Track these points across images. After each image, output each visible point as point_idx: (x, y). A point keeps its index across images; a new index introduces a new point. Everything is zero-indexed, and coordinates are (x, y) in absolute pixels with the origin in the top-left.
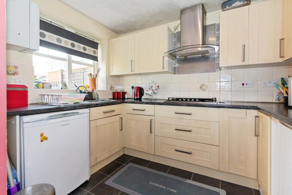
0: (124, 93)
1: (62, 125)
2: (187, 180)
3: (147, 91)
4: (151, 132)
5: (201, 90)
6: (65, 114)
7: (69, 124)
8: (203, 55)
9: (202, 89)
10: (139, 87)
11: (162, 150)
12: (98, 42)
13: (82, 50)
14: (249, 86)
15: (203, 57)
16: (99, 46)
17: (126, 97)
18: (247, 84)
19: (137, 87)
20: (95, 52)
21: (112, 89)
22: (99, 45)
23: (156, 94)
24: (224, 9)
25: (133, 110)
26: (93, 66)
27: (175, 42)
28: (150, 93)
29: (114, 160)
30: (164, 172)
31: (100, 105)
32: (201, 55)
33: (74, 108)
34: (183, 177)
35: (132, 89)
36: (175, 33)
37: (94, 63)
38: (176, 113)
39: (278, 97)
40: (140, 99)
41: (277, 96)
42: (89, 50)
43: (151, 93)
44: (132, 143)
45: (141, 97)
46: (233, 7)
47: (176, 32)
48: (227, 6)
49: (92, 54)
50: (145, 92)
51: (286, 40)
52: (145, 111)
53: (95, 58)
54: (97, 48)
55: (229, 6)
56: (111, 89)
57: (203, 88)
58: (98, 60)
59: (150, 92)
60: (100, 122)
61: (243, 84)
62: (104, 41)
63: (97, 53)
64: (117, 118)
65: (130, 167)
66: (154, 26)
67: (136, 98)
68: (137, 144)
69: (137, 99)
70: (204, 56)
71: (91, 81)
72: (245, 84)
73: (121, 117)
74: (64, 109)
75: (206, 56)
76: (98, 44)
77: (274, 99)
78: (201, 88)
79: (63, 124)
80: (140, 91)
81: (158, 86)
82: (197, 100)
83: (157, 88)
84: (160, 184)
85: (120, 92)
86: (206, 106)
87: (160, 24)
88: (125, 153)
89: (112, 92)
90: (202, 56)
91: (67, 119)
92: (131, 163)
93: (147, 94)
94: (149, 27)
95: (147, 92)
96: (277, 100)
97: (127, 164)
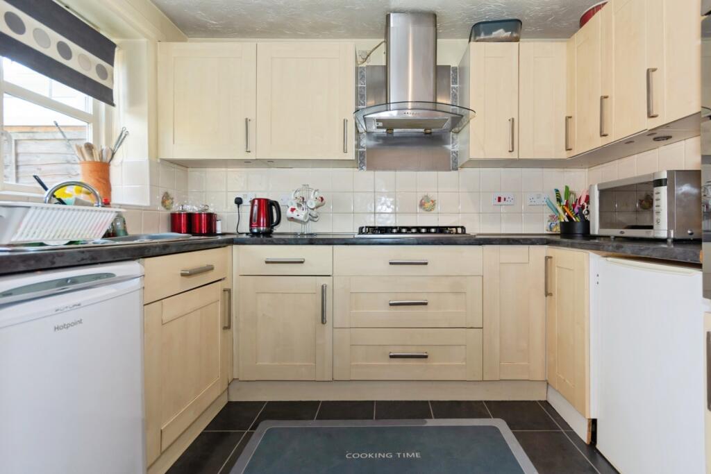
0: (211, 218)
1: (57, 328)
2: (426, 422)
3: (293, 210)
4: (323, 321)
5: (422, 211)
6: (64, 282)
7: (80, 322)
8: (429, 131)
9: (424, 208)
10: (267, 200)
11: (353, 364)
12: (114, 40)
13: (53, 53)
14: (509, 203)
15: (428, 135)
16: (118, 55)
17: (219, 230)
18: (505, 199)
19: (259, 200)
20: (103, 73)
21: (167, 203)
22: (116, 49)
23: (316, 219)
24: (478, 38)
25: (267, 262)
26: (93, 119)
27: (363, 90)
28: (301, 217)
29: (207, 428)
30: (367, 418)
31: (174, 250)
32: (422, 130)
33: (93, 258)
34: (413, 417)
35: (236, 206)
36: (363, 68)
37: (96, 110)
38: (391, 263)
39: (549, 223)
40: (268, 234)
41: (549, 221)
42: (82, 60)
43: (306, 217)
44: (258, 364)
45: (272, 227)
46: (493, 38)
47: (364, 65)
48: (482, 34)
49: (93, 75)
50: (286, 213)
51: (576, 120)
52: (305, 263)
53: (103, 94)
54: (110, 60)
55: (486, 34)
56: (163, 203)
57: (428, 205)
58: (115, 102)
59: (301, 214)
60: (171, 309)
61: (499, 199)
62: (144, 40)
63: (109, 76)
64: (215, 292)
65: (270, 431)
66: (306, 36)
67: (255, 231)
68: (277, 363)
69: (258, 234)
70: (430, 133)
71: (91, 172)
72: (502, 200)
73: (226, 287)
74: (53, 263)
75: (433, 134)
76: (113, 46)
77: (545, 229)
78: (422, 205)
79: (61, 324)
80: (267, 210)
81: (322, 199)
82: (433, 230)
83: (320, 202)
84: (373, 451)
85: (200, 214)
86: (458, 242)
87: (325, 37)
88: (233, 399)
89: (169, 212)
90: (426, 133)
91: (77, 302)
92: (264, 422)
93: (292, 219)
94: (291, 36)
95: (294, 215)
96: (549, 229)
97: (254, 428)
